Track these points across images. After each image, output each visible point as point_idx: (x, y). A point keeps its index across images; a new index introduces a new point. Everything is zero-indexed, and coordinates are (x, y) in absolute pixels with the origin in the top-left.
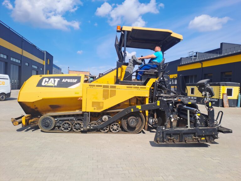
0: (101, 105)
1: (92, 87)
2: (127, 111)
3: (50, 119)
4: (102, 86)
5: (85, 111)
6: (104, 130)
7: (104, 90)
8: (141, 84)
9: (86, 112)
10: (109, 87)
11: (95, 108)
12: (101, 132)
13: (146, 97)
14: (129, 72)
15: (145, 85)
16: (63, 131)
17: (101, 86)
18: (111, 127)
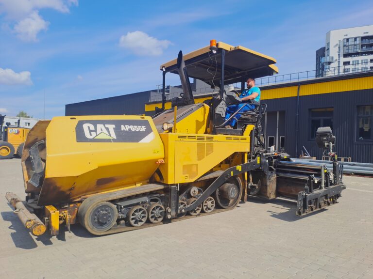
0: (194, 170)
1: (182, 139)
2: (227, 176)
3: (108, 206)
4: (196, 138)
5: (173, 183)
6: (195, 212)
7: (198, 143)
8: (240, 134)
9: (174, 185)
10: (205, 139)
11: (187, 175)
12: (191, 215)
13: (245, 152)
14: (221, 114)
15: (242, 135)
16: (133, 226)
17: (194, 137)
18: (204, 204)
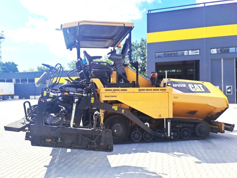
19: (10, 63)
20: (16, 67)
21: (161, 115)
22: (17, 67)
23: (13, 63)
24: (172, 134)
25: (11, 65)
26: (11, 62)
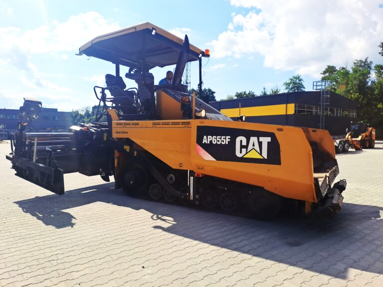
19: (206, 90)
20: (213, 95)
21: (181, 164)
22: (215, 95)
23: (210, 90)
24: (197, 197)
25: (207, 93)
26: (207, 88)
